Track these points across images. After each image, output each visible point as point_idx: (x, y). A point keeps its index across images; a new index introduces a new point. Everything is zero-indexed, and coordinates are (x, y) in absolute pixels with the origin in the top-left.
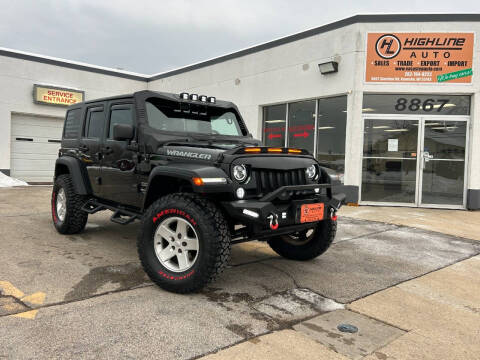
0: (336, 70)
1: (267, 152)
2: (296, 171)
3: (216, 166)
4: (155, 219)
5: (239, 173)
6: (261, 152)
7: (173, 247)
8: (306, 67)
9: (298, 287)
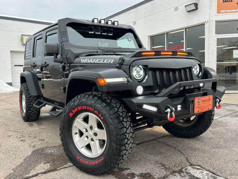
0: (197, 9)
1: (160, 55)
2: (185, 69)
3: (117, 68)
4: (71, 114)
5: (138, 73)
6: (155, 55)
7: (87, 137)
8: (176, 9)
9: (191, 165)
